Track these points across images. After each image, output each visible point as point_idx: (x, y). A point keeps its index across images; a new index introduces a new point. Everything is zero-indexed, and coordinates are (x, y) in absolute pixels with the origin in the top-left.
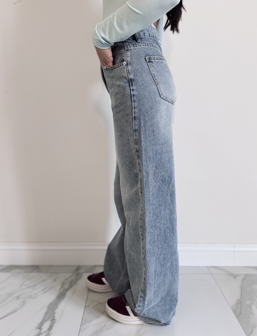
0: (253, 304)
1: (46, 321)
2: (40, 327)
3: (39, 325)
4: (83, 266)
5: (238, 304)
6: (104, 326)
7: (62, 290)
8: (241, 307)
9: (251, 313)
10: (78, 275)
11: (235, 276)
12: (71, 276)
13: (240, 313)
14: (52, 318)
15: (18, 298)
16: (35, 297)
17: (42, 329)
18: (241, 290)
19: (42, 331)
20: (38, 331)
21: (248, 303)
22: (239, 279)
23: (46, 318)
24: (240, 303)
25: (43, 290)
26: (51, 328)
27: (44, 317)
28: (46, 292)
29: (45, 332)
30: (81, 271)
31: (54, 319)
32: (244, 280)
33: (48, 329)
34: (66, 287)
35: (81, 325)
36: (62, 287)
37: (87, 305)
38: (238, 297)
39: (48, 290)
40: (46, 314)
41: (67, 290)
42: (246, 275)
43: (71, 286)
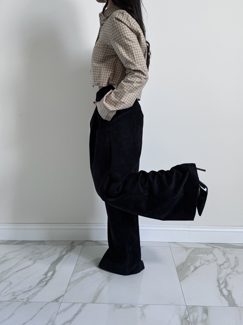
0: (193, 265)
1: (50, 271)
2: (46, 274)
3: (45, 273)
4: (77, 241)
5: (181, 265)
6: (88, 274)
7: (61, 255)
8: (183, 266)
9: (188, 270)
10: (72, 246)
11: (187, 249)
12: (67, 247)
13: (181, 269)
14: (54, 270)
15: (30, 259)
16: (42, 259)
17: (47, 275)
18: (188, 257)
19: (47, 276)
20: (45, 276)
21: (189, 264)
22: (190, 251)
23: (50, 270)
24: (183, 264)
25: (48, 255)
26: (53, 275)
27: (49, 270)
28: (49, 256)
29: (49, 277)
30: (74, 244)
31: (55, 271)
32: (193, 251)
33: (52, 275)
34: (64, 253)
35: (73, 274)
36: (61, 253)
37: (77, 263)
38: (184, 260)
39: (51, 255)
40: (50, 268)
41: (64, 255)
42: (196, 248)
43: (67, 253)
